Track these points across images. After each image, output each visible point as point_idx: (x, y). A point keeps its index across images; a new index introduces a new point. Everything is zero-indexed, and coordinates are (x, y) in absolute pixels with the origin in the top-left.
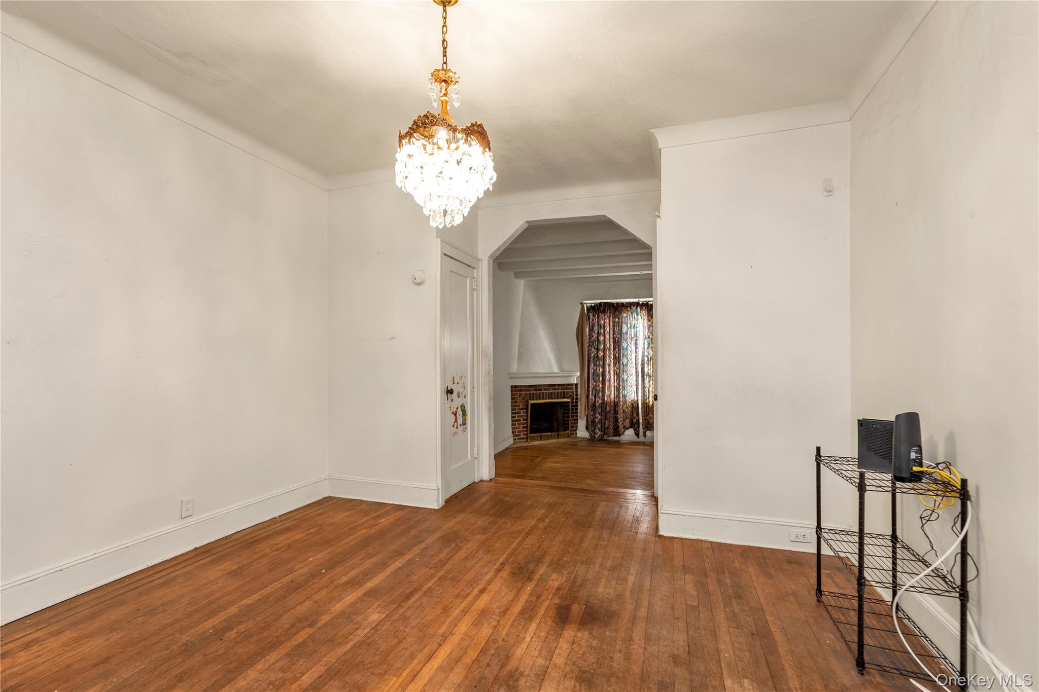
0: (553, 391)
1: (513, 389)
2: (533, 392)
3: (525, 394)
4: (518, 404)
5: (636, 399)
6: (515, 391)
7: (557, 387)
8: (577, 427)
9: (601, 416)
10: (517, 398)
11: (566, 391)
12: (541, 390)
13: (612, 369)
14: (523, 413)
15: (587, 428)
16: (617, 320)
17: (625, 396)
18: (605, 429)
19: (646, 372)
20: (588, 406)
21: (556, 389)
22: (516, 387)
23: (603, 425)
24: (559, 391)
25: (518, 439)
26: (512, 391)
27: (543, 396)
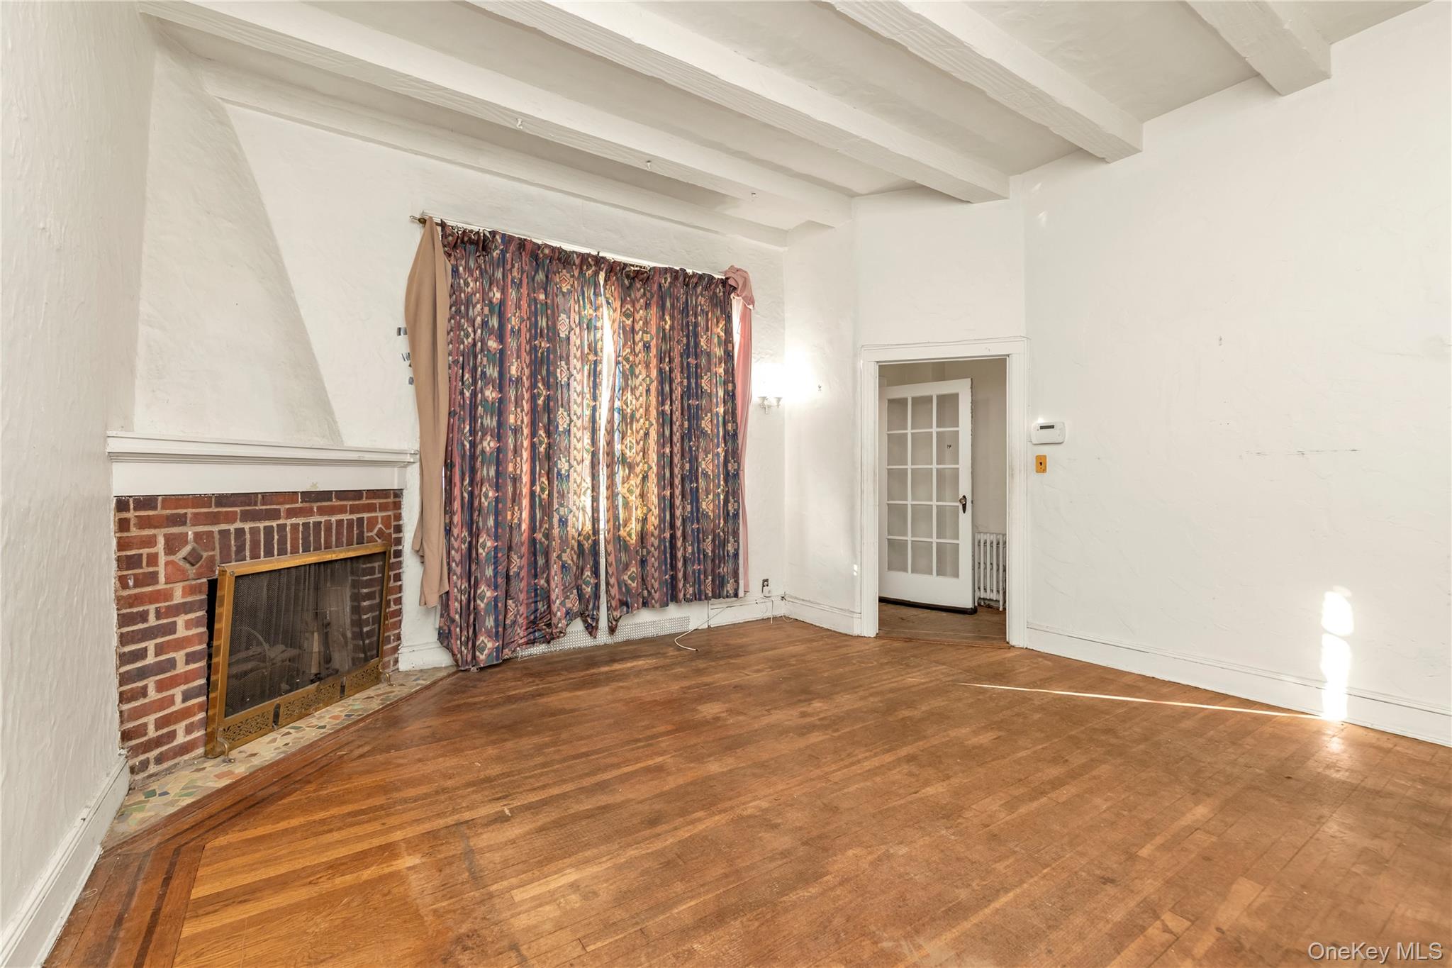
0: (323, 519)
1: (131, 514)
2: (238, 525)
3: (196, 535)
4: (162, 585)
5: (589, 527)
6: (144, 523)
7: (335, 502)
8: (399, 638)
9: (496, 588)
10: (153, 560)
11: (365, 515)
12: (275, 515)
13: (526, 443)
14: (188, 625)
15: (444, 637)
16: (542, 297)
17: (563, 522)
18: (505, 629)
19: (618, 453)
20: (449, 564)
21: (332, 511)
22: (146, 502)
23: (501, 617)
24: (345, 517)
25: (159, 760)
26: (123, 525)
27: (282, 541)
